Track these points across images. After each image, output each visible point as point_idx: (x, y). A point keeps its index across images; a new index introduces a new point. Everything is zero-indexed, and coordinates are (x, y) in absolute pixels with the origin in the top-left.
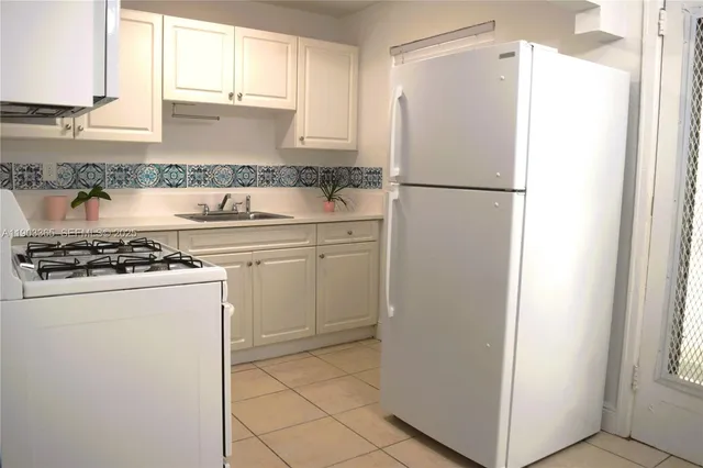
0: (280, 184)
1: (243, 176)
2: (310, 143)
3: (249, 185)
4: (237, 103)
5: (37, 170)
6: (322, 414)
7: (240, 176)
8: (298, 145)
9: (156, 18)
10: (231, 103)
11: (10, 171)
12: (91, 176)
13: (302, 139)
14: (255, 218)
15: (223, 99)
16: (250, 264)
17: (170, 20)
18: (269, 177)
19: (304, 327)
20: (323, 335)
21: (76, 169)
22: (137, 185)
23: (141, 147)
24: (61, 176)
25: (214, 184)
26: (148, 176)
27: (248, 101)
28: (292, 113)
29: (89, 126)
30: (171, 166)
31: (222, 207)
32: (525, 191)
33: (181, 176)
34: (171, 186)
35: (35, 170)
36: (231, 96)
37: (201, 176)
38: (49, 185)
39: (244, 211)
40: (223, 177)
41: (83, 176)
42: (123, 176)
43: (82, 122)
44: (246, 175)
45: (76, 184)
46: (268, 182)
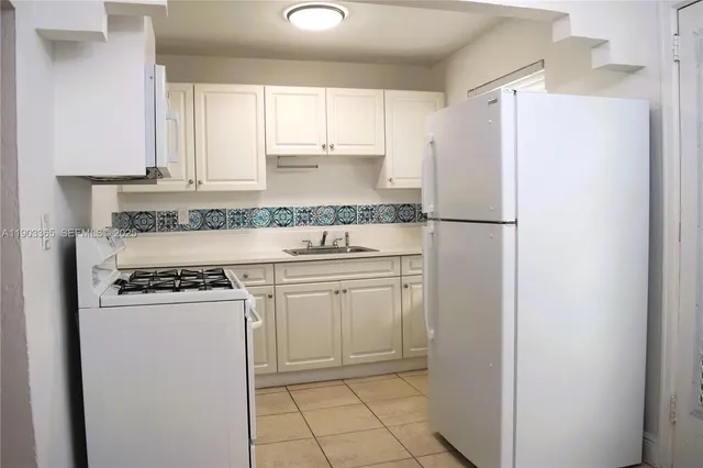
0: (379, 221)
1: (343, 215)
2: (399, 184)
3: (349, 223)
4: (330, 153)
5: (174, 216)
6: (378, 425)
7: (341, 215)
8: (389, 185)
9: (258, 89)
10: (325, 153)
11: (154, 217)
12: (215, 219)
13: (390, 180)
14: (351, 251)
15: (318, 151)
16: (337, 292)
17: (271, 90)
18: (369, 215)
19: (391, 350)
20: (409, 359)
21: (203, 214)
22: (252, 225)
23: (255, 194)
24: (191, 220)
25: (317, 223)
26: (261, 218)
27: (339, 151)
28: (382, 158)
29: (208, 180)
30: (280, 209)
31: (323, 242)
32: (516, 222)
33: (289, 217)
34: (281, 225)
35: (172, 216)
36: (324, 147)
37: (307, 216)
38: (183, 228)
39: (344, 245)
40: (326, 216)
41: (209, 220)
42: (242, 219)
43: (202, 177)
44: (347, 215)
45: (204, 226)
46: (367, 219)
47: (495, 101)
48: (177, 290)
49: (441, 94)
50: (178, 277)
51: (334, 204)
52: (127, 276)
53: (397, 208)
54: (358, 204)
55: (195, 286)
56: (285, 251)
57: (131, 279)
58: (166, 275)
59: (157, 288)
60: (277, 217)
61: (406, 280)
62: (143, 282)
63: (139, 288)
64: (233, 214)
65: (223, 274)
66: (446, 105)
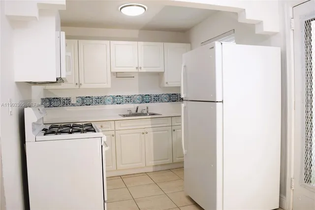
0: (162, 101)
2: (171, 85)
3: (148, 102)
5: (69, 99)
7: (145, 99)
8: (166, 85)
9: (107, 42)
10: (137, 71)
11: (60, 100)
12: (88, 101)
13: (167, 83)
14: (150, 115)
15: (134, 70)
16: (143, 133)
17: (113, 42)
18: (157, 99)
19: (167, 159)
20: (176, 163)
21: (82, 99)
22: (105, 104)
23: (106, 89)
24: (77, 101)
25: (134, 102)
26: (109, 100)
27: (144, 70)
28: (163, 73)
29: (85, 83)
30: (117, 96)
31: (137, 111)
32: (222, 102)
33: (121, 100)
34: (118, 103)
35: (68, 100)
36: (137, 68)
37: (129, 100)
38: (73, 105)
39: (146, 112)
40: (138, 99)
41: (85, 101)
42: (100, 101)
43: (82, 82)
44: (147, 99)
45: (83, 104)
46: (156, 101)
47: (213, 48)
48: (70, 133)
49: (190, 44)
50: (71, 127)
51: (142, 94)
52: (48, 127)
53: (170, 95)
54: (152, 94)
55: (79, 131)
56: (120, 115)
57: (50, 128)
58: (65, 126)
59: (61, 132)
60: (116, 100)
61: (174, 128)
62: (55, 130)
63: (53, 133)
64: (96, 98)
65: (92, 125)
66: (191, 49)
